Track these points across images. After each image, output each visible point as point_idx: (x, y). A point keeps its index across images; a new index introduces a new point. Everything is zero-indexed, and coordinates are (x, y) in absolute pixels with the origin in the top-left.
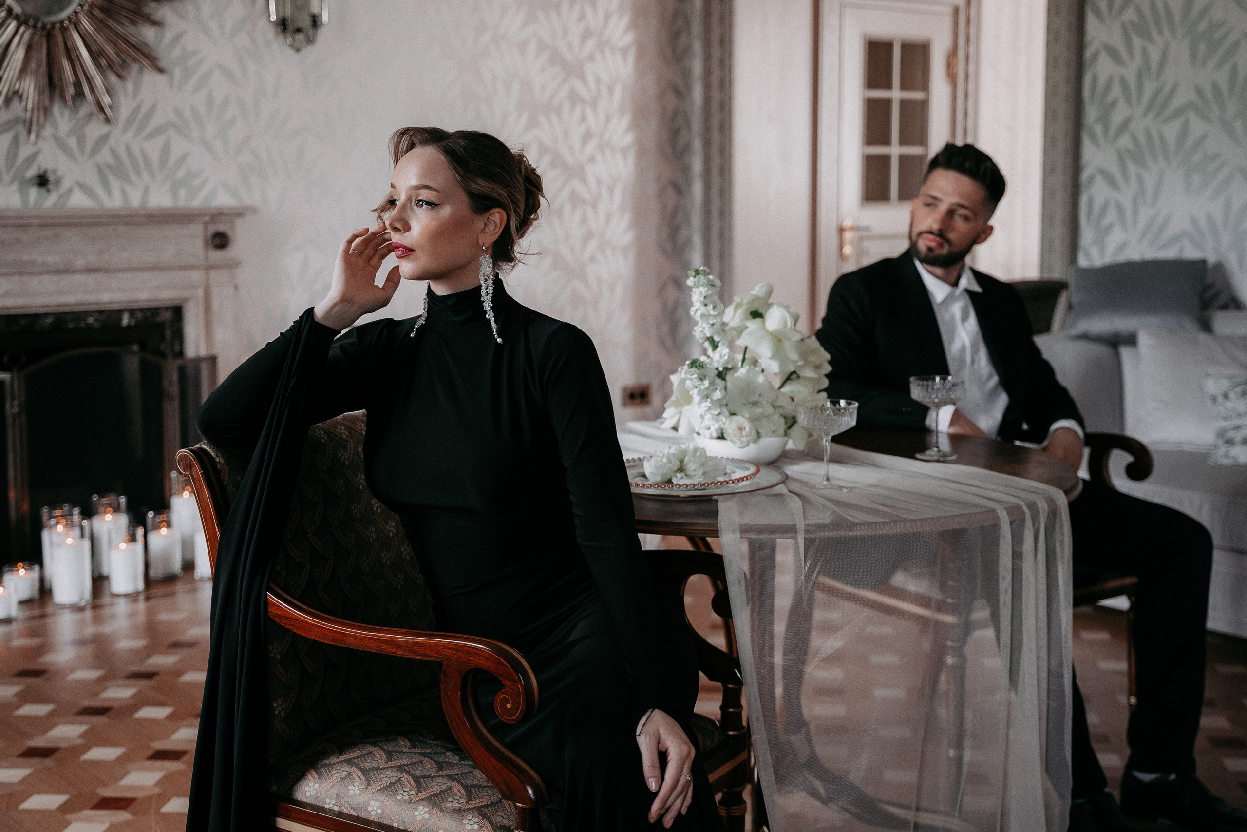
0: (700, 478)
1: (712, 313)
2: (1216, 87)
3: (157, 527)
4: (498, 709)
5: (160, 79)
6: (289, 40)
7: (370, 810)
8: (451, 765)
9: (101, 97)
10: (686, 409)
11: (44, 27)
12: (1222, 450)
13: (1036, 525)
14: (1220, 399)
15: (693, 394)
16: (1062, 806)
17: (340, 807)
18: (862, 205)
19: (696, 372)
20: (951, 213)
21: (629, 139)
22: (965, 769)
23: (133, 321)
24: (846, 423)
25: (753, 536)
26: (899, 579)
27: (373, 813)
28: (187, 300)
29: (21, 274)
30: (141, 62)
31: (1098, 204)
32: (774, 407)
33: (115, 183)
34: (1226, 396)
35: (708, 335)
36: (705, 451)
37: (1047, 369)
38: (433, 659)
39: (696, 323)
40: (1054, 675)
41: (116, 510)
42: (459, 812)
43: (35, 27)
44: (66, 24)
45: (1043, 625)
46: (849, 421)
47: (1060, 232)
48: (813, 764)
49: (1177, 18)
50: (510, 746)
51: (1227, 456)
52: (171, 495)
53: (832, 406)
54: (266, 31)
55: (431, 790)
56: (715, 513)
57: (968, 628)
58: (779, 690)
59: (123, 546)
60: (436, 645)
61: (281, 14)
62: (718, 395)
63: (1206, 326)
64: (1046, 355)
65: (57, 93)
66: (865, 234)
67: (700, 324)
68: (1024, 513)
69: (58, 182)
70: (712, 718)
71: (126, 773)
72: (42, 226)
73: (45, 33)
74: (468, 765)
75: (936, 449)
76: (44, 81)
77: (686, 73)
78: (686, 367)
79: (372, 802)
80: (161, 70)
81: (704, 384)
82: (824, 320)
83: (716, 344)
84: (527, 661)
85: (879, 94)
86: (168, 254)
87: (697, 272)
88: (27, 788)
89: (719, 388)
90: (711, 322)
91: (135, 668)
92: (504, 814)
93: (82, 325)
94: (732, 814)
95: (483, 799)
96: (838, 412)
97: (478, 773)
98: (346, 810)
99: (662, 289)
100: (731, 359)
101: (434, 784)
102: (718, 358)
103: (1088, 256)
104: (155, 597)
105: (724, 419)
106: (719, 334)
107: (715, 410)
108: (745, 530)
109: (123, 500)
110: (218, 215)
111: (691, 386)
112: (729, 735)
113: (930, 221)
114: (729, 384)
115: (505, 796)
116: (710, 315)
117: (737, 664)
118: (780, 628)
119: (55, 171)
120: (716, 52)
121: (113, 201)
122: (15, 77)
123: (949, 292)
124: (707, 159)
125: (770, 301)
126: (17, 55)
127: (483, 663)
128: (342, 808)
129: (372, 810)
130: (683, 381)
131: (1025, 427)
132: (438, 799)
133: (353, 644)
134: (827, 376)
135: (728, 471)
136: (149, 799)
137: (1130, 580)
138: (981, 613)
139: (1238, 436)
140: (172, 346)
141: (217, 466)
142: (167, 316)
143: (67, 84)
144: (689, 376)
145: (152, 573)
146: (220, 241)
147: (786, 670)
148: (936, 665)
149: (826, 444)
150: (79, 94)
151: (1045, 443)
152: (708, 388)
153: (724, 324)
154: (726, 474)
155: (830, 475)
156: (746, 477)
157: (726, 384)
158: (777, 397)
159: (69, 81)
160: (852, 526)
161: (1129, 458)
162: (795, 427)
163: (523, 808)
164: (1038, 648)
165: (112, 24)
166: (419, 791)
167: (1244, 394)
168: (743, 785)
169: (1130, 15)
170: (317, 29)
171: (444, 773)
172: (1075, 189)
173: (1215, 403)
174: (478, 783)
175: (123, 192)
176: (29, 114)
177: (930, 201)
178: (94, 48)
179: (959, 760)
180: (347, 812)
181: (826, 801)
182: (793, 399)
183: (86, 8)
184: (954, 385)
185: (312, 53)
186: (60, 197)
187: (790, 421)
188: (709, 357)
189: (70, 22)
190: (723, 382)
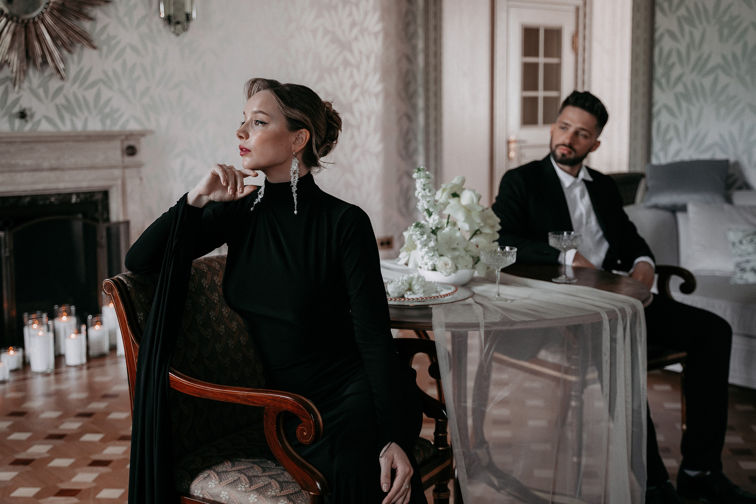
0: (421, 294)
1: (428, 194)
2: (734, 56)
3: (93, 325)
4: (299, 435)
5: (95, 53)
6: (172, 29)
7: (222, 496)
8: (270, 469)
9: (58, 64)
10: (413, 252)
11: (23, 21)
12: (739, 275)
13: (625, 322)
14: (737, 244)
15: (417, 243)
16: (641, 491)
17: (204, 495)
18: (521, 127)
19: (418, 230)
20: (576, 133)
21: (379, 88)
22: (583, 469)
23: (79, 199)
24: (510, 261)
25: (453, 330)
26: (543, 354)
27: (223, 499)
28: (111, 187)
29: (10, 171)
30: (82, 43)
31: (663, 126)
32: (467, 251)
33: (67, 117)
34: (741, 242)
35: (426, 208)
36: (424, 278)
37: (632, 227)
38: (259, 405)
39: (419, 201)
40: (635, 412)
41: (69, 314)
42: (275, 497)
43: (17, 21)
44: (36, 20)
45: (629, 382)
46: (511, 260)
47: (640, 143)
48: (491, 467)
49: (711, 13)
50: (306, 458)
51: (741, 278)
52: (102, 305)
53: (501, 250)
54: (158, 23)
55: (258, 485)
56: (430, 316)
57: (584, 384)
58: (470, 422)
59: (73, 336)
60: (261, 397)
61: (167, 13)
62: (432, 244)
63: (729, 200)
64: (631, 218)
65: (31, 62)
66: (523, 144)
67: (421, 201)
68: (617, 315)
69: (32, 116)
70: (429, 439)
71: (75, 475)
72: (23, 142)
73: (23, 25)
74: (281, 469)
75: (564, 276)
76: (23, 54)
77: (414, 48)
78: (413, 227)
79: (223, 492)
80: (94, 48)
81: (424, 238)
82: (497, 198)
83: (431, 213)
84: (316, 406)
85: (531, 60)
86: (100, 159)
87: (419, 170)
88: (15, 484)
89: (432, 240)
90: (428, 200)
91: (81, 410)
92: (303, 499)
93: (48, 202)
94: (441, 498)
95: (291, 490)
96: (505, 254)
97: (286, 474)
98: (207, 497)
99: (400, 179)
100: (440, 222)
101: (260, 481)
102: (432, 221)
103: (658, 158)
104: (92, 368)
105: (436, 259)
106: (432, 206)
107: (431, 253)
108: (448, 326)
109: (73, 308)
110: (130, 135)
111: (416, 239)
112: (439, 450)
113: (563, 138)
114: (439, 238)
115: (303, 488)
116: (427, 196)
117: (444, 407)
118: (470, 384)
119: (30, 109)
120: (432, 35)
121: (66, 127)
122: (6, 52)
123: (573, 181)
124: (427, 100)
125: (464, 187)
126: (7, 38)
127: (290, 408)
128: (205, 495)
129: (223, 497)
130: (411, 236)
131: (619, 262)
132: (263, 490)
133: (211, 396)
134: (498, 232)
135: (438, 290)
136: (89, 490)
137: (683, 354)
138: (592, 375)
139: (748, 266)
140: (103, 215)
141: (128, 289)
142: (99, 197)
143: (37, 57)
144: (415, 233)
145: (91, 353)
146: (131, 151)
147: (474, 410)
148: (565, 406)
149: (498, 273)
150: (45, 62)
151: (632, 271)
152: (426, 240)
153: (436, 201)
154: (437, 292)
155: (500, 292)
156: (449, 294)
157: (437, 237)
158: (468, 245)
159: (39, 54)
160: (513, 323)
161: (681, 281)
162: (479, 263)
163: (313, 495)
164: (626, 397)
165: (64, 20)
166: (251, 485)
167: (752, 241)
168: (448, 480)
169: (682, 11)
170: (189, 23)
171: (266, 474)
172: (649, 117)
173: (734, 246)
174: (287, 480)
175: (72, 121)
176: (14, 75)
177: (563, 125)
178: (54, 34)
179: (579, 464)
180: (208, 498)
181: (498, 489)
182: (477, 246)
183: (48, 10)
184: (575, 237)
185: (187, 37)
186: (34, 125)
187: (477, 260)
188: (426, 221)
189: (39, 18)
190: (435, 236)
